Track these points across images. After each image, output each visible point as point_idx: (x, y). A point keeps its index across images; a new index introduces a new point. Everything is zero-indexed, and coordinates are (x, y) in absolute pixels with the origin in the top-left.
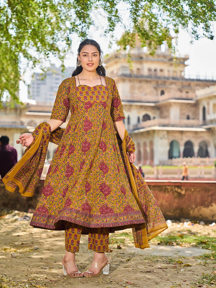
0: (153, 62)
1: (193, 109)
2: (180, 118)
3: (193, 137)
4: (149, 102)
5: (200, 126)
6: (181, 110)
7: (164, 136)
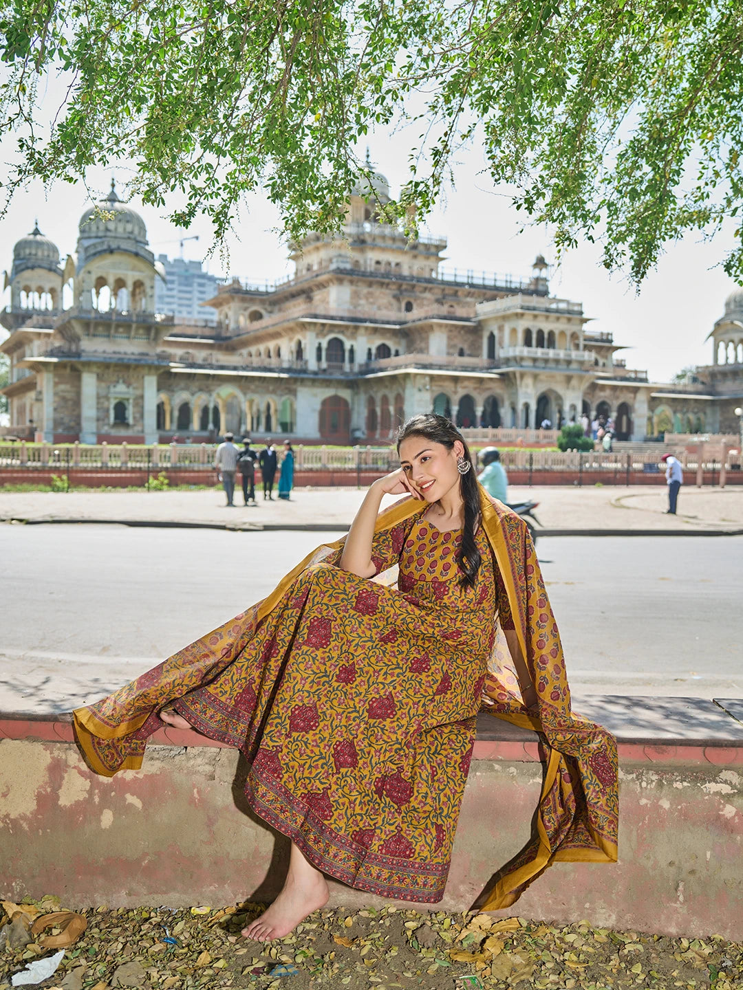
0: (384, 249)
1: (471, 338)
2: (448, 354)
3: (475, 389)
4: (388, 323)
5: (488, 369)
6: (449, 338)
7: (425, 386)
